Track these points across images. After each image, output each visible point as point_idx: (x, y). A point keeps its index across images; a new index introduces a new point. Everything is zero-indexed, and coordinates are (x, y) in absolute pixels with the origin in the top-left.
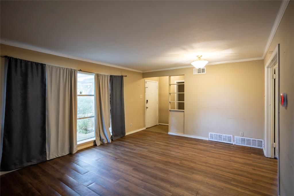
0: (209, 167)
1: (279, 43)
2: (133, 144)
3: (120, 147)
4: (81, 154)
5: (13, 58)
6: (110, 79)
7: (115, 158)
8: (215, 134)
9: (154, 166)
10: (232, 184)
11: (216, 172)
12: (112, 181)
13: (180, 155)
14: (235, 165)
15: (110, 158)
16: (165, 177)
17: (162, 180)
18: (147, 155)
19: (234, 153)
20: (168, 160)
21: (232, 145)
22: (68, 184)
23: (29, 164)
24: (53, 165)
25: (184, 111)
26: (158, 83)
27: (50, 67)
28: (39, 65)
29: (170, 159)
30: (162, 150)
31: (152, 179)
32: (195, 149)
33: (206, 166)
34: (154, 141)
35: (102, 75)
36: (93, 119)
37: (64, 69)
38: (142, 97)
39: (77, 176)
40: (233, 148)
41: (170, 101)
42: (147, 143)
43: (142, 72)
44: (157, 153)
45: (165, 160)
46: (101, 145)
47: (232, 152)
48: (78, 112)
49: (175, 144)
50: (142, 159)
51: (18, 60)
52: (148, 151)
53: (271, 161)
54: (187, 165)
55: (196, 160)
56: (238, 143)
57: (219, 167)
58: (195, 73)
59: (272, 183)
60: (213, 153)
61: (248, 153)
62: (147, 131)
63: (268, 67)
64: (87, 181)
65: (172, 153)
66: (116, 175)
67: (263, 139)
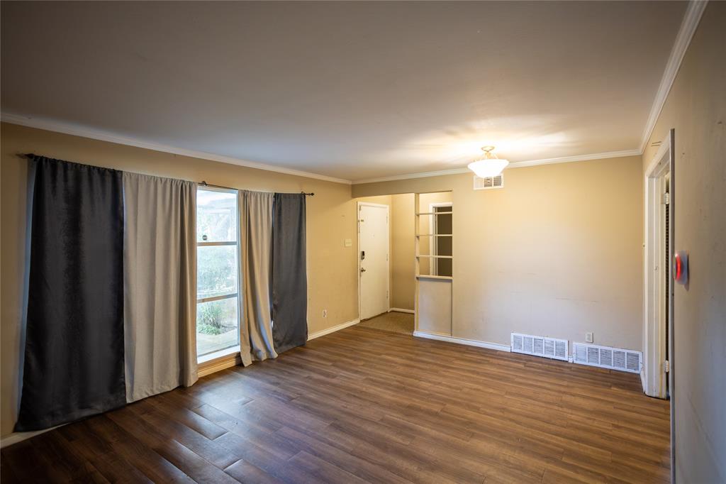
0: (511, 420)
1: (673, 128)
2: (330, 361)
3: (300, 370)
4: (208, 388)
5: (47, 158)
6: (274, 203)
7: (288, 397)
8: (527, 336)
9: (381, 418)
10: (564, 463)
11: (527, 433)
12: (282, 455)
13: (443, 389)
14: (573, 416)
15: (276, 398)
16: (407, 445)
17: (400, 452)
18: (364, 389)
19: (571, 384)
20: (414, 403)
21: (567, 365)
22: (178, 463)
23: (86, 413)
24: (142, 417)
25: (451, 281)
26: (388, 209)
27: (133, 177)
28: (108, 173)
29: (417, 400)
30: (399, 378)
31: (378, 451)
32: (478, 373)
33: (504, 418)
34: (380, 354)
35: (256, 194)
36: (234, 302)
37: (166, 182)
38: (351, 245)
39: (199, 442)
40: (567, 371)
41: (418, 255)
42: (364, 358)
43: (350, 183)
44: (386, 385)
45: (408, 402)
46: (254, 363)
47: (565, 383)
48: (199, 286)
49: (430, 361)
50: (353, 400)
51: (59, 163)
52: (366, 379)
53: (657, 404)
54: (459, 416)
55: (480, 403)
56: (581, 360)
57: (534, 421)
58: (479, 187)
59: (659, 461)
60: (521, 383)
61: (604, 385)
62: (364, 328)
63: (651, 177)
64: (222, 456)
65: (424, 384)
66: (291, 440)
67: (640, 351)
